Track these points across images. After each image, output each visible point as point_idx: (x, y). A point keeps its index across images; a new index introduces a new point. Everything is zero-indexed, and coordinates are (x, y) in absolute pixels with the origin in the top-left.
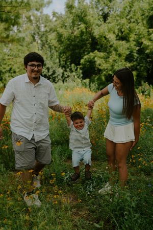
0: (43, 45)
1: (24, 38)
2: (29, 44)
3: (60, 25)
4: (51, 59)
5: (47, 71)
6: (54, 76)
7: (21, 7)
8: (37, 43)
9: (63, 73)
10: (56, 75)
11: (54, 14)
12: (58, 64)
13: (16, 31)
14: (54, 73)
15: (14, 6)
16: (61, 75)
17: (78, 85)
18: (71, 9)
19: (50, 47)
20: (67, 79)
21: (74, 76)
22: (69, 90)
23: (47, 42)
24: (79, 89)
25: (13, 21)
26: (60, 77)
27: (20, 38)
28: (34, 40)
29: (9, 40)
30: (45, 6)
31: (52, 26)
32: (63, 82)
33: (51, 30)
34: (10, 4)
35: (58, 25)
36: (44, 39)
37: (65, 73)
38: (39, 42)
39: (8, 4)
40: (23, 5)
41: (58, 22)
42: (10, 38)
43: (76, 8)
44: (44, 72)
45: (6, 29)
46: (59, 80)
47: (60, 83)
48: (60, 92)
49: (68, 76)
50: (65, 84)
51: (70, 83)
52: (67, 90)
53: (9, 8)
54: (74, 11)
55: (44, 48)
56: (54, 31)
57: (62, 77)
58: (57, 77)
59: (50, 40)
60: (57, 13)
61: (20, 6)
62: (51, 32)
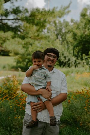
0: (63, 41)
1: (49, 37)
2: (54, 41)
3: (76, 28)
4: (67, 51)
5: (64, 59)
6: (69, 62)
7: (48, 15)
8: (59, 40)
10: (70, 62)
11: (72, 21)
12: (72, 54)
14: (69, 60)
15: (43, 15)
16: (74, 62)
17: (86, 70)
18: (85, 17)
19: (67, 42)
20: (78, 65)
21: (84, 63)
22: (79, 73)
23: (66, 39)
24: (86, 73)
25: (42, 24)
26: (73, 63)
27: (46, 36)
28: (57, 38)
29: (39, 37)
30: (65, 14)
31: (70, 28)
32: (75, 66)
33: (68, 31)
34: (40, 13)
35: (74, 27)
36: (64, 37)
37: (77, 61)
38: (61, 39)
39: (39, 13)
40: (49, 13)
41: (74, 26)
42: (40, 36)
43: (88, 16)
44: (62, 59)
45: (38, 31)
46: (72, 65)
47: (73, 68)
48: (72, 75)
49: (79, 63)
50: (77, 68)
51: (80, 68)
52: (77, 73)
53: (40, 16)
54: (86, 17)
55: (63, 43)
56: (71, 32)
57: (75, 63)
58: (71, 63)
59: (68, 38)
60: (74, 20)
61: (47, 14)
62: (69, 33)
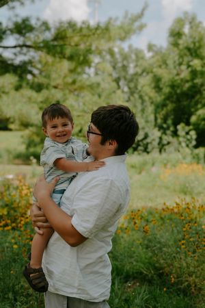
0: (132, 93)
1: (99, 84)
2: (110, 94)
3: (158, 64)
4: (142, 115)
6: (145, 142)
7: (96, 36)
8: (123, 92)
9: (161, 138)
10: (148, 140)
11: (150, 47)
12: (153, 123)
13: (92, 75)
14: (146, 136)
15: (85, 36)
16: (157, 140)
17: (184, 158)
19: (141, 97)
20: (166, 147)
21: (180, 143)
22: (169, 166)
23: (137, 89)
24: (185, 166)
25: (82, 58)
26: (156, 143)
27: (93, 84)
28: (119, 87)
29: (76, 86)
30: (135, 32)
31: (145, 64)
32: (160, 151)
33: (143, 72)
34: (78, 33)
35: (154, 63)
36: (132, 85)
37: (165, 137)
38: (126, 89)
39: (75, 32)
40: (98, 32)
41: (155, 60)
42: (78, 84)
43: (186, 35)
45: (72, 71)
46: (153, 148)
47: (155, 154)
48: (154, 170)
49: (169, 143)
50: (164, 155)
51: (171, 154)
52: (165, 165)
53: (76, 39)
55: (132, 98)
56: (148, 73)
57: (159, 144)
58: (151, 143)
59: (142, 87)
60: (155, 46)
61: (94, 34)
62: (144, 74)
